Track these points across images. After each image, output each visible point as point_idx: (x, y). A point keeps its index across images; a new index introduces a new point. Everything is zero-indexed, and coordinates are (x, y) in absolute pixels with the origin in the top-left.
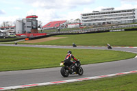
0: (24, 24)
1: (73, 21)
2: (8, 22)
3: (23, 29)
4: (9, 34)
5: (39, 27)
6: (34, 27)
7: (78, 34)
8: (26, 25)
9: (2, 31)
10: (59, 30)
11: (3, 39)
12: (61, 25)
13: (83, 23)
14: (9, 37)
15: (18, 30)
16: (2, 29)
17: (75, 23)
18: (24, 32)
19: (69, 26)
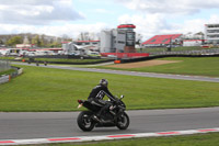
0: (113, 37)
1: (192, 36)
2: (87, 33)
3: (112, 45)
4: (89, 53)
5: (138, 43)
6: (130, 42)
7: (200, 56)
8: (116, 39)
9: (79, 47)
10: (169, 49)
11: (79, 61)
12: (173, 41)
13: (208, 39)
14: (90, 58)
15: (104, 46)
16: (79, 44)
17: (195, 39)
18: (113, 50)
19: (186, 44)
